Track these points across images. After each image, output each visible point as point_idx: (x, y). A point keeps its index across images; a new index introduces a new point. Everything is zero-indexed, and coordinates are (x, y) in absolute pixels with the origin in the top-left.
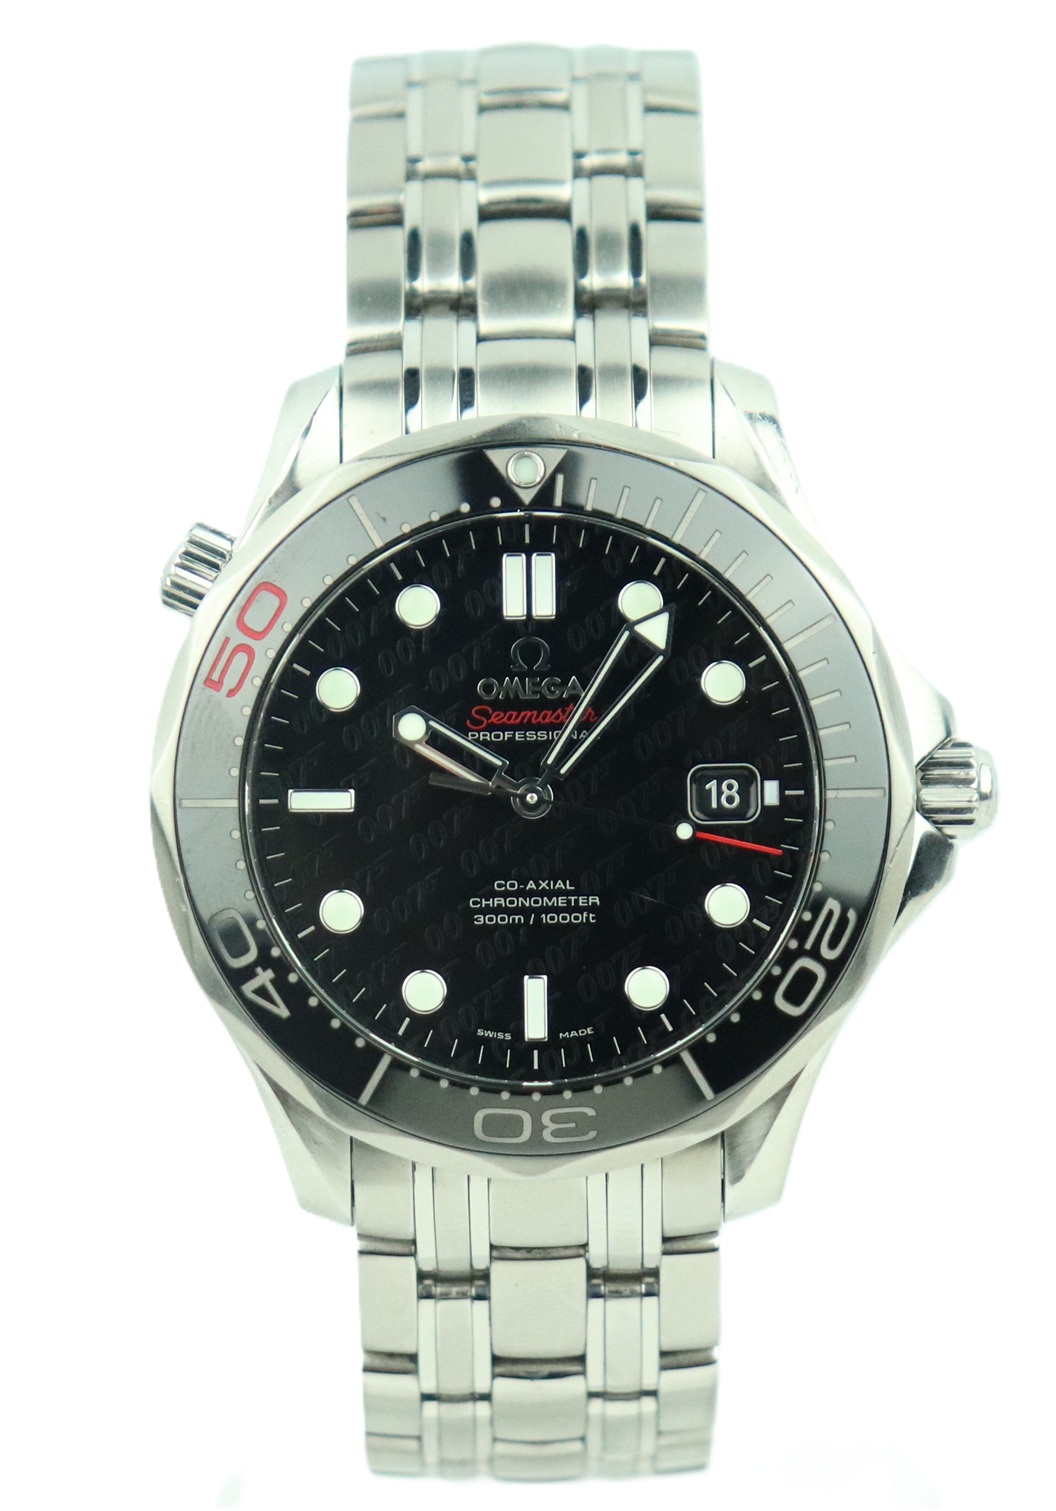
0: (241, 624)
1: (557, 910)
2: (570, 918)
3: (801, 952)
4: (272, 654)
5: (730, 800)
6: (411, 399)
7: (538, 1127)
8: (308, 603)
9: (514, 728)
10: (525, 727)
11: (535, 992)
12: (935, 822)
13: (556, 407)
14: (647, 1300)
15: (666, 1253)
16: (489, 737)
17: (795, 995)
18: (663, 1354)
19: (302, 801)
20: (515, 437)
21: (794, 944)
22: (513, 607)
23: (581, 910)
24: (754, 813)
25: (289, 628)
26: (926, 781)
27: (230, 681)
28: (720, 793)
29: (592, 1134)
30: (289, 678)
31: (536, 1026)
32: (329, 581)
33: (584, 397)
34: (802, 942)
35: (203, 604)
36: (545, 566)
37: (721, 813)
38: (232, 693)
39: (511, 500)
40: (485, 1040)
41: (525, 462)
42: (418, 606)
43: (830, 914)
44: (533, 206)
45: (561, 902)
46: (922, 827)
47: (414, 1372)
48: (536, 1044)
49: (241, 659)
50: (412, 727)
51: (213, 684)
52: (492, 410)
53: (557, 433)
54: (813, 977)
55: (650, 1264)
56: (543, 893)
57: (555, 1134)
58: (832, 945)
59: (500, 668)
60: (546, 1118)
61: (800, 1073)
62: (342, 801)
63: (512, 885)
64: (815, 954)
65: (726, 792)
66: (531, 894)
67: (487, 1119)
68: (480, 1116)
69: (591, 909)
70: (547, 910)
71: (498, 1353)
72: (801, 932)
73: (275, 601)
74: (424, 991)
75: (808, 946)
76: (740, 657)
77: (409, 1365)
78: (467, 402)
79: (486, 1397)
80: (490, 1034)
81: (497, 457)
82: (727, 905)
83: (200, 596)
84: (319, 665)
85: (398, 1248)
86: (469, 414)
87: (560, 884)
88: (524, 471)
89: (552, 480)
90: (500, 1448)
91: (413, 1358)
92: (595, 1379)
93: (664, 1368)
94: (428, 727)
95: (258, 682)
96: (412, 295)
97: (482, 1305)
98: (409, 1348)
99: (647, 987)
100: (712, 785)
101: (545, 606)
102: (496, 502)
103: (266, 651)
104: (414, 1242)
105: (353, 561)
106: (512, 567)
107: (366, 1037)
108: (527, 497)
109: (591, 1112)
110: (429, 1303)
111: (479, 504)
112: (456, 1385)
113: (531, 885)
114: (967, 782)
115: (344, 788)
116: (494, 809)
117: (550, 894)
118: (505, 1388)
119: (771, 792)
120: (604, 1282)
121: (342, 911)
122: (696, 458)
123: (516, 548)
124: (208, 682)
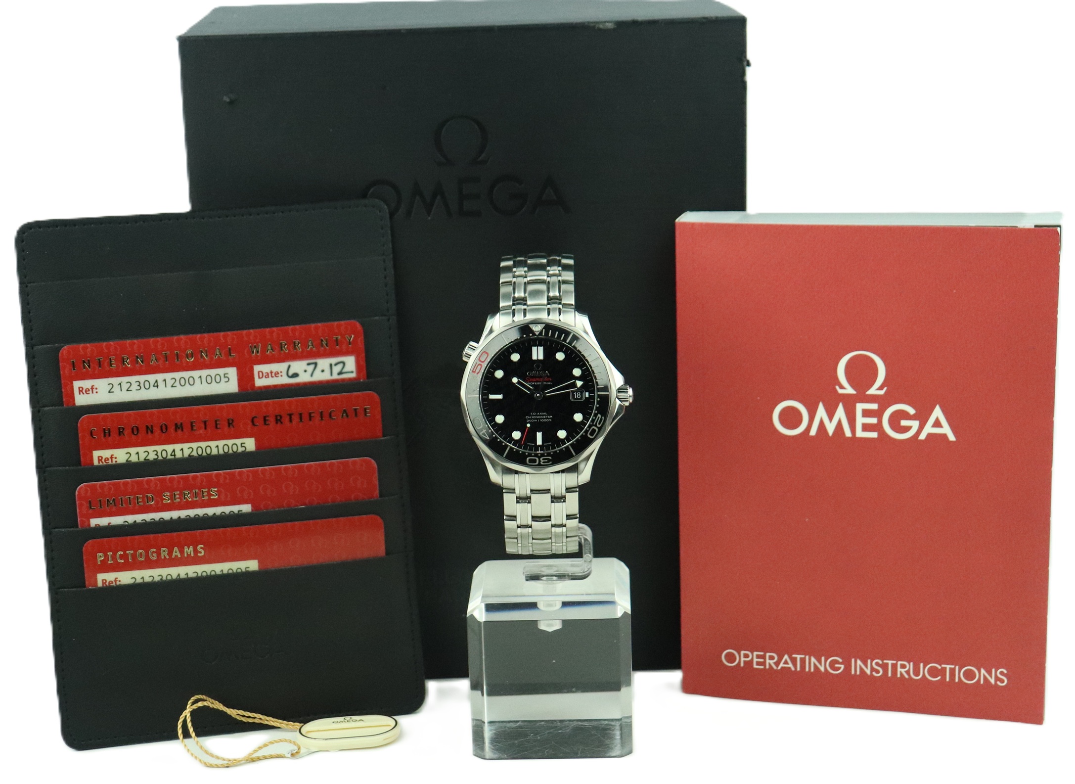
0: (479, 359)
1: (544, 419)
2: (546, 420)
3: (593, 425)
4: (486, 366)
5: (579, 396)
6: (514, 316)
7: (540, 461)
8: (493, 355)
9: (535, 382)
10: (537, 382)
11: (539, 435)
12: (621, 401)
13: (543, 316)
14: (564, 503)
15: (567, 492)
16: (530, 383)
17: (592, 434)
18: (567, 516)
19: (492, 397)
20: (536, 322)
21: (591, 423)
22: (534, 357)
23: (549, 419)
24: (584, 399)
25: (489, 360)
26: (619, 392)
27: (477, 371)
28: (577, 395)
29: (551, 463)
30: (489, 372)
31: (539, 442)
32: (497, 351)
33: (549, 315)
34: (593, 423)
35: (471, 357)
36: (541, 349)
37: (577, 399)
38: (477, 373)
39: (534, 334)
40: (529, 445)
41: (537, 327)
42: (515, 357)
43: (599, 417)
44: (539, 281)
45: (544, 417)
46: (618, 402)
47: (516, 520)
48: (539, 446)
49: (479, 367)
50: (515, 380)
51: (474, 372)
52: (530, 317)
53: (544, 321)
54: (595, 430)
55: (563, 495)
56: (541, 415)
57: (543, 462)
58: (599, 424)
59: (532, 370)
60: (541, 459)
61: (593, 452)
62: (500, 397)
63: (534, 414)
64: (596, 425)
65: (578, 395)
66: (539, 415)
67: (529, 459)
68: (528, 459)
69: (551, 418)
70: (541, 419)
71: (533, 515)
72: (593, 421)
73: (486, 355)
74: (516, 435)
75: (594, 424)
76: (580, 367)
77: (514, 519)
78: (525, 315)
79: (531, 527)
80: (530, 444)
81: (531, 326)
82: (578, 417)
83: (471, 356)
84: (495, 370)
85: (511, 491)
86: (525, 318)
87: (544, 413)
88: (537, 329)
89: (542, 330)
90: (534, 541)
91: (515, 517)
92: (553, 522)
93: (567, 519)
94: (518, 380)
95: (483, 371)
96: (514, 297)
97: (529, 504)
98: (514, 514)
99: (562, 434)
100: (575, 393)
101: (541, 357)
102: (531, 335)
103: (485, 365)
104: (514, 489)
105: (502, 347)
106: (534, 349)
107: (505, 442)
108: (537, 334)
109: (550, 458)
110: (519, 504)
111: (528, 335)
112: (524, 523)
113: (538, 414)
114: (627, 401)
115: (501, 394)
116: (531, 397)
117: (542, 415)
118: (534, 524)
119: (587, 395)
120: (556, 499)
121: (500, 419)
122: (572, 326)
123: (535, 345)
124: (473, 371)
